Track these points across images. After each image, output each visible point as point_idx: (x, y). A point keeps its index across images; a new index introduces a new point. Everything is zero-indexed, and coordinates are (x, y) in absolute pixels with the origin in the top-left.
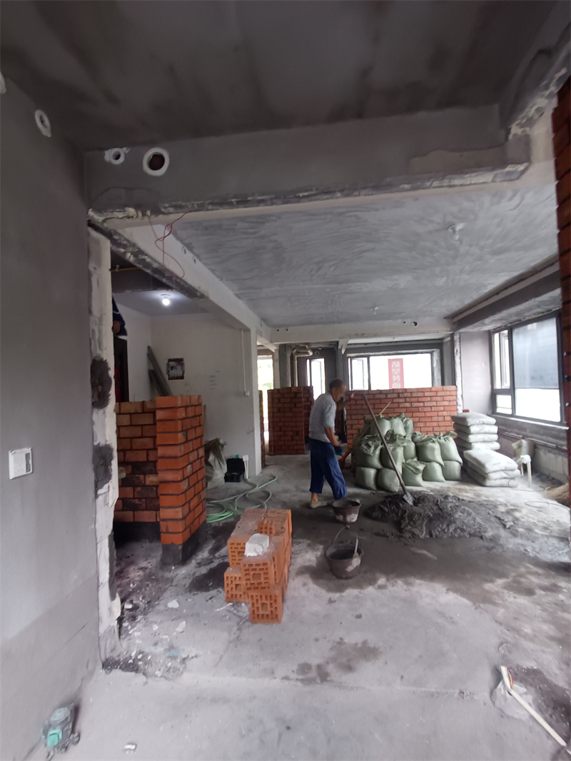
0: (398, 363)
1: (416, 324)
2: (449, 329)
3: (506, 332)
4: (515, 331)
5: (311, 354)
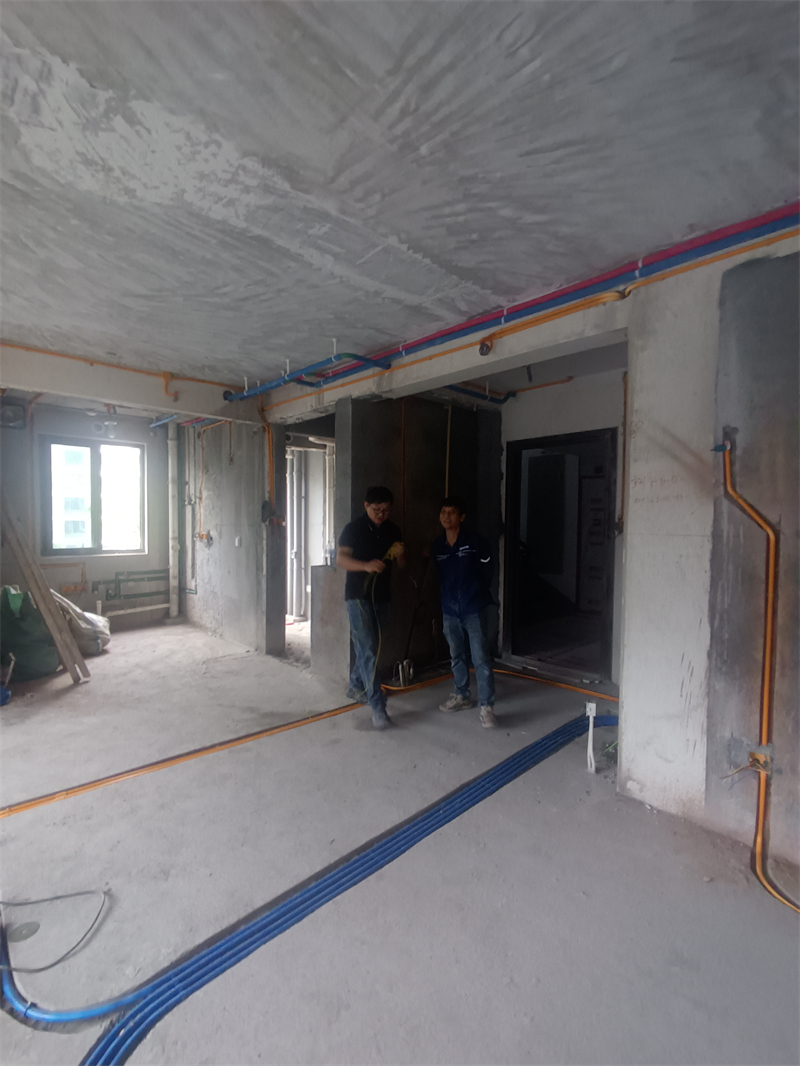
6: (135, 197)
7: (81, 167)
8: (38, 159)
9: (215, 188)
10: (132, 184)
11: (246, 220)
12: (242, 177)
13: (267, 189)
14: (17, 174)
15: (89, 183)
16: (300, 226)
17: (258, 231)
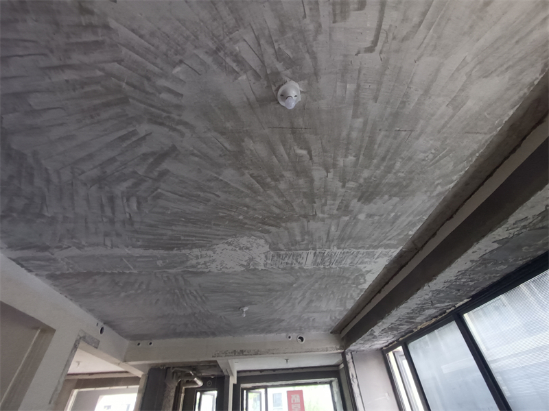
0: (298, 396)
1: (302, 339)
2: (338, 347)
3: (400, 349)
4: (411, 346)
5: (200, 383)
6: (227, 243)
7: (249, 246)
8: (262, 242)
9: (207, 259)
10: (230, 247)
11: (185, 254)
12: (203, 266)
13: (193, 266)
14: (268, 232)
15: (244, 241)
16: (167, 261)
17: (175, 252)
